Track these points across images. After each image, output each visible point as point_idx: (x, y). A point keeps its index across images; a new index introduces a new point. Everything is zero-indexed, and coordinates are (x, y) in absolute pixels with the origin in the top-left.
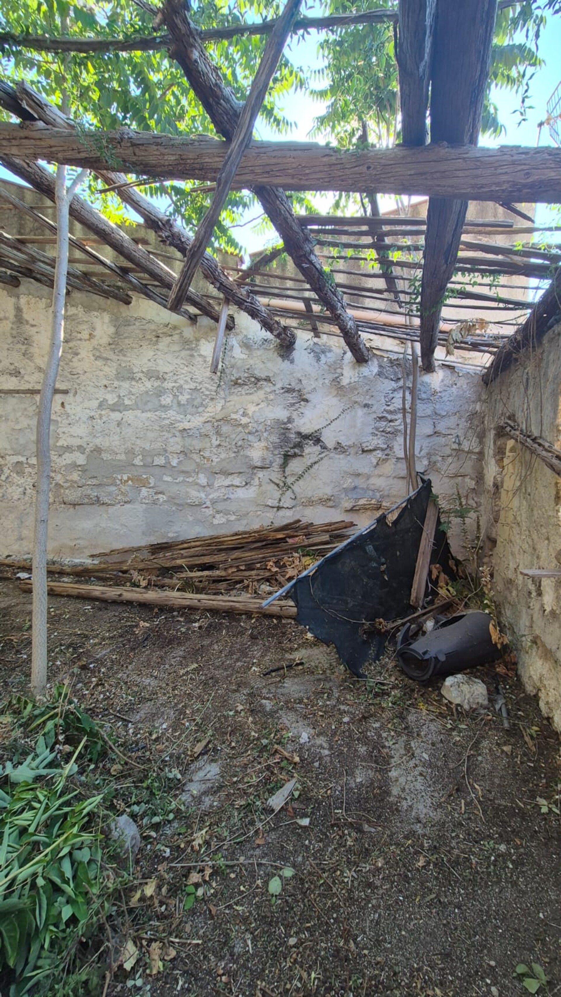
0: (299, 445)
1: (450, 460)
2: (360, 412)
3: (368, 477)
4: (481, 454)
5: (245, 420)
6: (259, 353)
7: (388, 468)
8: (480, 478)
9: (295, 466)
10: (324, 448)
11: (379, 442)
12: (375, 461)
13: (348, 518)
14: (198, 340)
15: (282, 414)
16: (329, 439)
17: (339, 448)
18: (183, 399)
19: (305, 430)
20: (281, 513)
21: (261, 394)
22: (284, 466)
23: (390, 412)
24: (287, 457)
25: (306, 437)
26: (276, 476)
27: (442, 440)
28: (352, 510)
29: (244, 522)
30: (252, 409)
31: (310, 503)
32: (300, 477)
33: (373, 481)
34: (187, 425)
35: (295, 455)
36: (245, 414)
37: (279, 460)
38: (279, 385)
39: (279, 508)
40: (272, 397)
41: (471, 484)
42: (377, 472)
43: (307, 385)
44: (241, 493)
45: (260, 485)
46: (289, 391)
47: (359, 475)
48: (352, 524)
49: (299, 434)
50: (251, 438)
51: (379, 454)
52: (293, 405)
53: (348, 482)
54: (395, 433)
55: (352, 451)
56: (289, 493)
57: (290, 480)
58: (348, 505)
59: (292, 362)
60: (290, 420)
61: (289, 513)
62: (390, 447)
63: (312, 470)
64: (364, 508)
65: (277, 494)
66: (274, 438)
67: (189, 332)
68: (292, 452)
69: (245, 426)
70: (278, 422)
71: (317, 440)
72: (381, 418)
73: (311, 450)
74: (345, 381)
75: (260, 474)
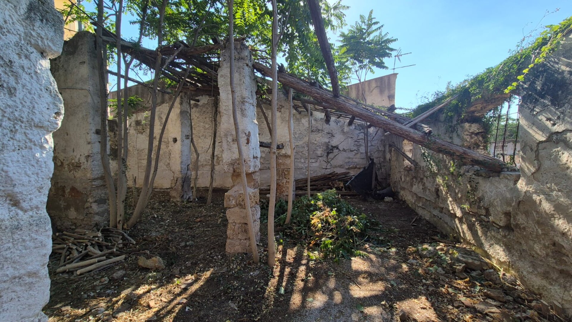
0: (332, 150)
1: (376, 153)
2: (350, 139)
3: (352, 159)
4: (384, 151)
5: (316, 142)
6: (319, 122)
7: (358, 156)
8: (385, 158)
9: (331, 156)
10: (339, 150)
11: (355, 148)
12: (354, 154)
13: (347, 171)
14: (301, 118)
15: (327, 140)
16: (341, 148)
17: (344, 150)
18: (297, 136)
19: (333, 145)
20: (327, 170)
21: (320, 134)
22: (327, 156)
23: (358, 139)
24: (328, 153)
25: (334, 147)
26: (325, 159)
27: (373, 147)
28: (348, 169)
29: (316, 173)
30: (317, 139)
31: (336, 167)
32: (333, 159)
33: (354, 160)
34: (298, 144)
35: (331, 153)
36: (315, 141)
37: (326, 154)
38: (326, 132)
39: (326, 169)
40: (323, 135)
41: (382, 160)
42: (355, 157)
43: (334, 132)
44: (314, 165)
45: (320, 162)
46: (329, 133)
47: (350, 158)
48: (349, 173)
49: (332, 146)
50: (317, 148)
51: (355, 151)
52: (330, 137)
53: (347, 160)
54: (360, 145)
55: (347, 151)
56: (329, 164)
57: (329, 160)
58: (347, 167)
59: (330, 125)
60: (329, 142)
61: (329, 170)
62: (358, 150)
63: (336, 157)
64: (352, 168)
65: (326, 165)
66: (325, 148)
67: (298, 116)
68: (330, 152)
69: (316, 144)
70: (326, 143)
71: (337, 148)
72: (356, 141)
73: (335, 151)
74: (345, 131)
75: (320, 158)
